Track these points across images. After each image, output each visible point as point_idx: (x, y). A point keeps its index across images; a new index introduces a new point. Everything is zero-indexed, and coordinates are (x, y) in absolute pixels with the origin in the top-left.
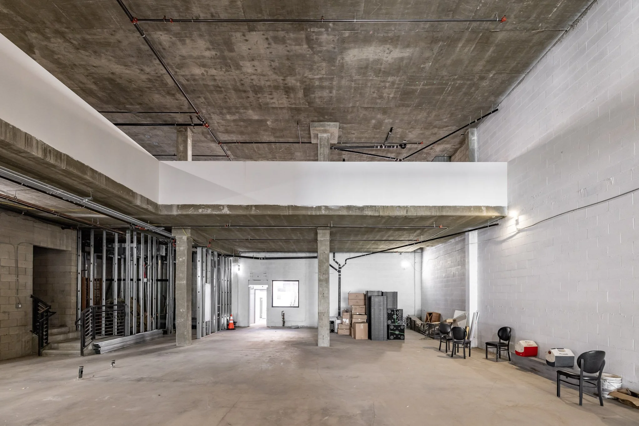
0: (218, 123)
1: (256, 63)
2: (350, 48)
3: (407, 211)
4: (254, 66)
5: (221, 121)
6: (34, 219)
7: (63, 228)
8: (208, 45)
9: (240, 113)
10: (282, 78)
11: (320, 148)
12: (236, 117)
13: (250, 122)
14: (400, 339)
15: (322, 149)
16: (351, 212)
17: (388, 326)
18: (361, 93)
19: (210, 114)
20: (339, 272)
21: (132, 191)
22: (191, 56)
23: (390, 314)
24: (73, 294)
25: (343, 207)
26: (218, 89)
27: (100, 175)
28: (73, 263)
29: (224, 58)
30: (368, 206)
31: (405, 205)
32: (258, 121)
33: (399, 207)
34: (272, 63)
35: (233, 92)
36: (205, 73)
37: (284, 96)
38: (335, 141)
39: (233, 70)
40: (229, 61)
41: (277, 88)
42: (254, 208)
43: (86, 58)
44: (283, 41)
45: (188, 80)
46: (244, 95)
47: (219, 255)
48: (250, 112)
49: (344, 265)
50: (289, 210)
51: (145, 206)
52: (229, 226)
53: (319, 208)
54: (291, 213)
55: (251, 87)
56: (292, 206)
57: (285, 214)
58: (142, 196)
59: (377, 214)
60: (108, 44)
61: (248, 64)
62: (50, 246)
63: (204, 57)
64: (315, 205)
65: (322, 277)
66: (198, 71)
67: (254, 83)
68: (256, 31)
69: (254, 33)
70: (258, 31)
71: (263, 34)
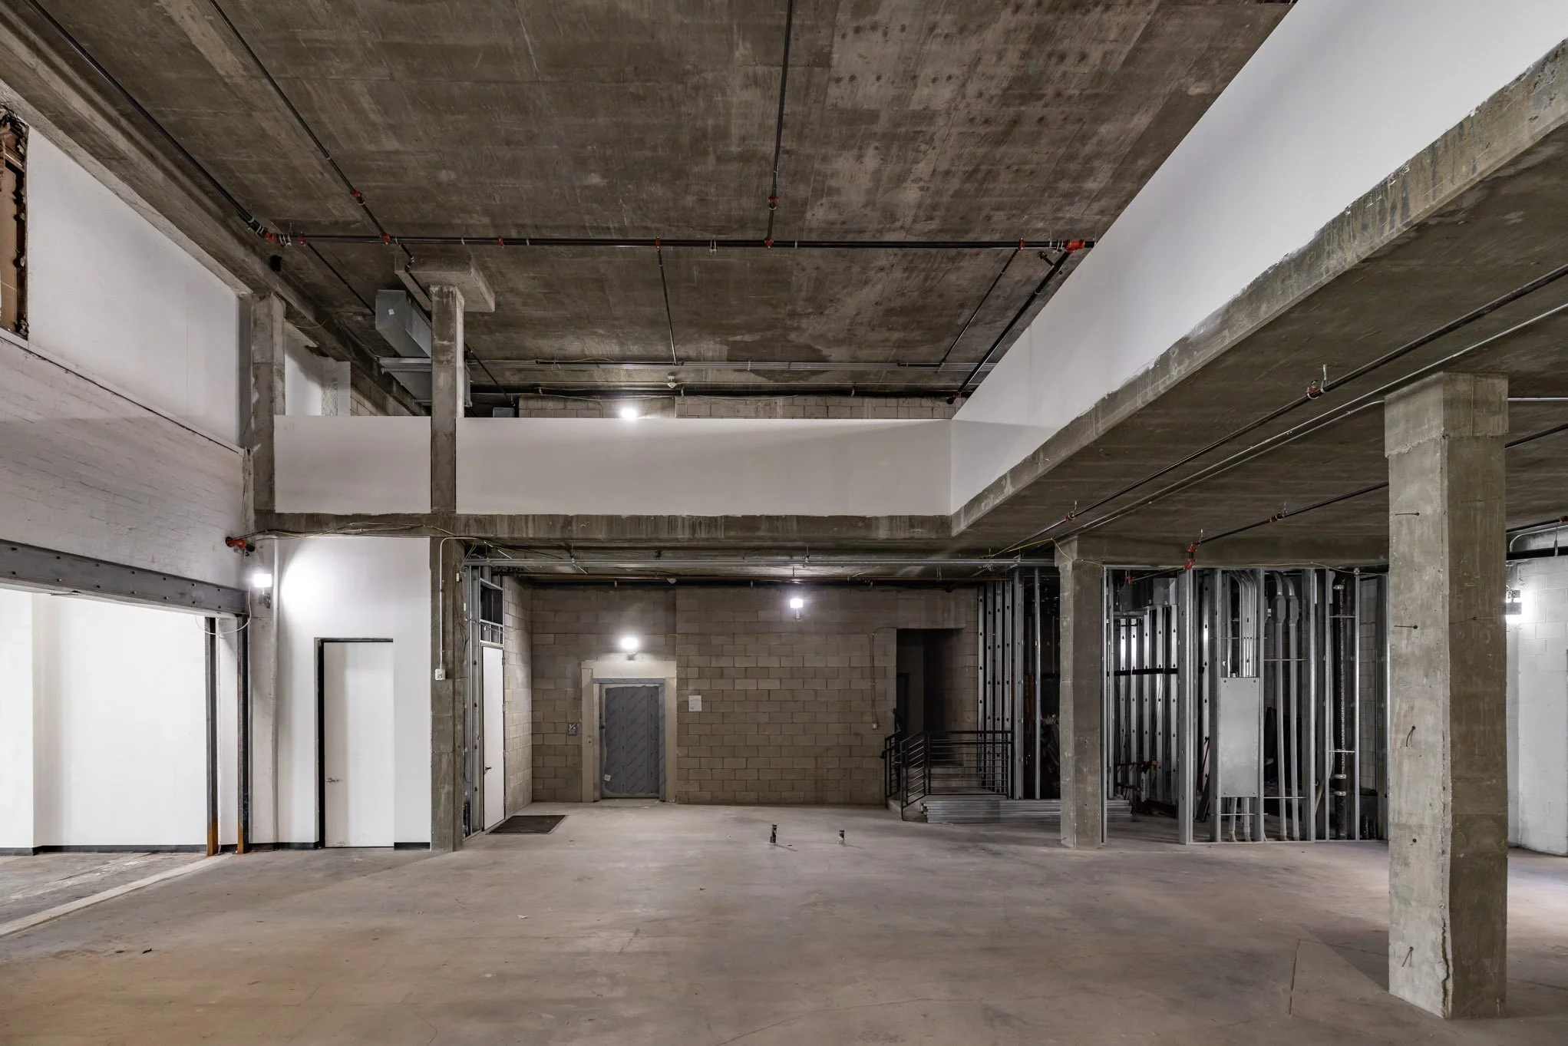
1: (927, 72)
4: (934, 80)
9: (1097, 155)
26: (980, 175)
29: (888, 138)
34: (938, 31)
36: (921, 184)
39: (932, 129)
40: (903, 129)
46: (1026, 128)
61: (923, 91)
63: (878, 172)
66: (911, 194)
67: (993, 92)
68: (830, 53)
69: (835, 56)
70: (831, 46)
71: (844, 36)
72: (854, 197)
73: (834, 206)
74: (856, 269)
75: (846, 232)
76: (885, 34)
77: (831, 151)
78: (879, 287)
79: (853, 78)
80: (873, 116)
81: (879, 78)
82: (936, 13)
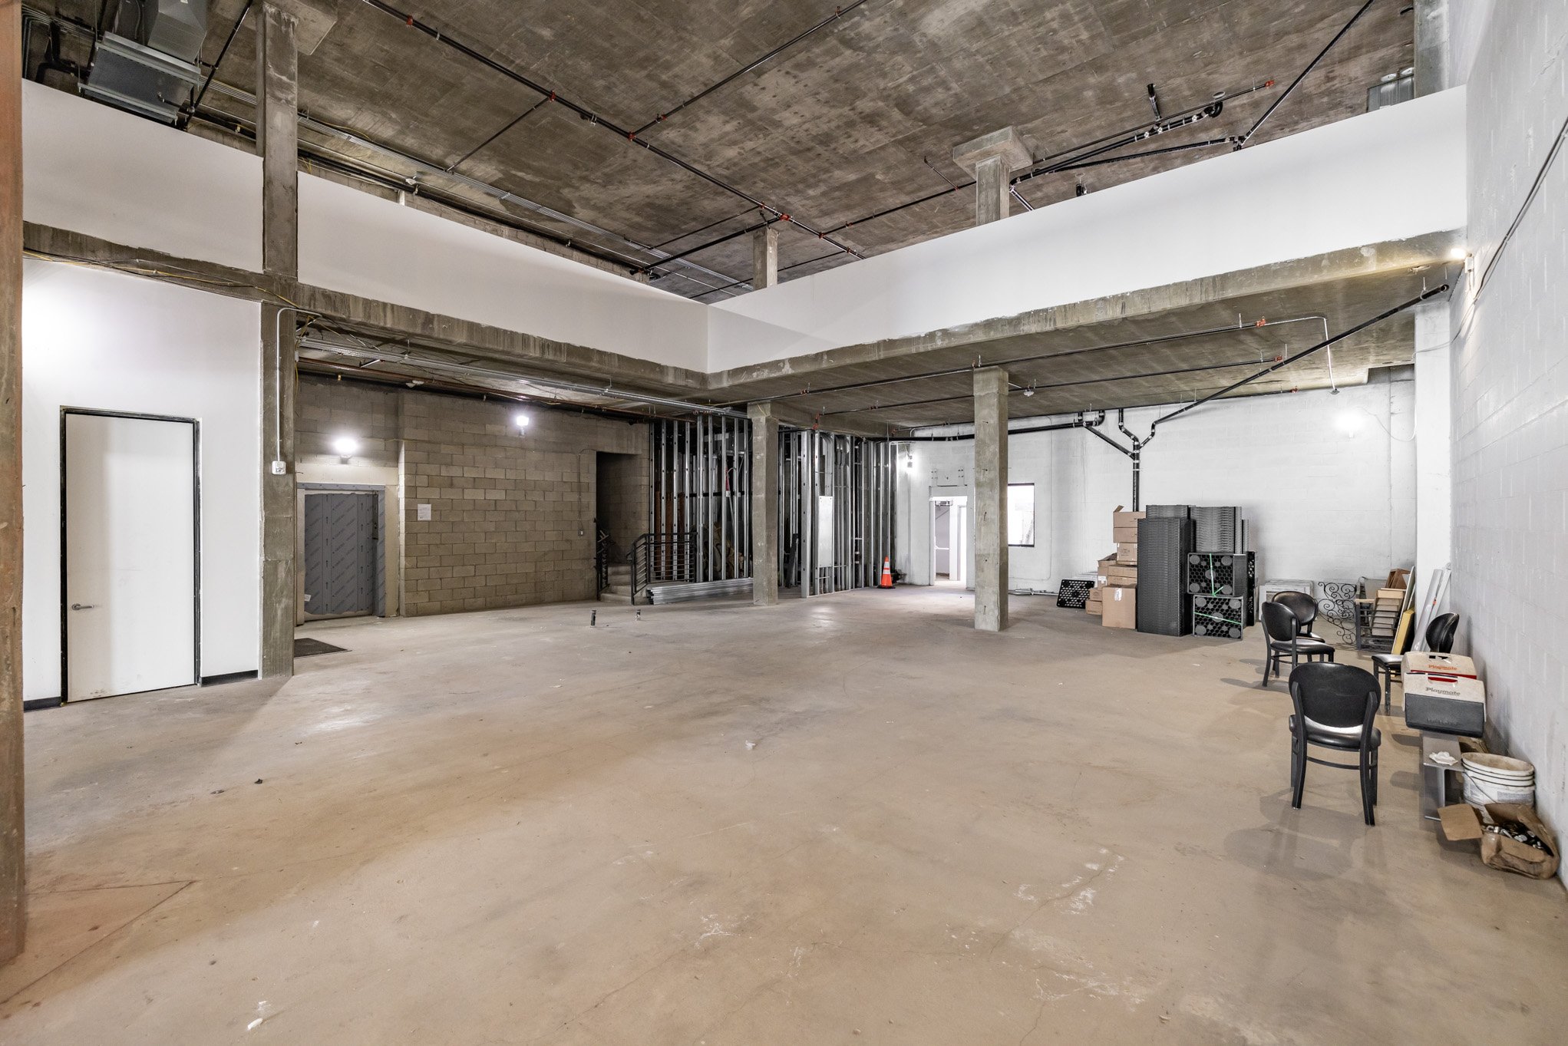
0: (803, 206)
1: (796, 108)
3: (1123, 307)
4: (796, 113)
5: (805, 202)
8: (723, 117)
9: (824, 181)
10: (846, 108)
12: (822, 187)
13: (848, 187)
14: (1226, 635)
16: (992, 333)
19: (783, 199)
20: (1135, 457)
21: (658, 365)
22: (712, 140)
25: (976, 325)
26: (771, 162)
27: (611, 355)
28: (645, 472)
29: (751, 123)
30: (1030, 312)
31: (1118, 291)
33: (1104, 299)
34: (817, 96)
35: (793, 157)
36: (742, 151)
37: (872, 130)
39: (773, 131)
40: (761, 123)
42: (825, 357)
45: (727, 169)
46: (810, 154)
47: (857, 441)
50: (879, 351)
53: (931, 336)
54: (882, 355)
55: (813, 141)
56: (885, 341)
57: (874, 359)
59: (1049, 327)
61: (786, 114)
62: (615, 451)
63: (727, 134)
64: (921, 330)
65: (982, 477)
66: (732, 153)
67: (813, 133)
68: (766, 72)
69: (766, 75)
70: (770, 70)
71: (779, 71)
72: (700, 137)
73: (686, 136)
74: (658, 172)
75: (677, 152)
76: (797, 82)
77: (716, 110)
78: (660, 188)
79: (764, 89)
80: (754, 109)
81: (774, 96)
82: (824, 89)
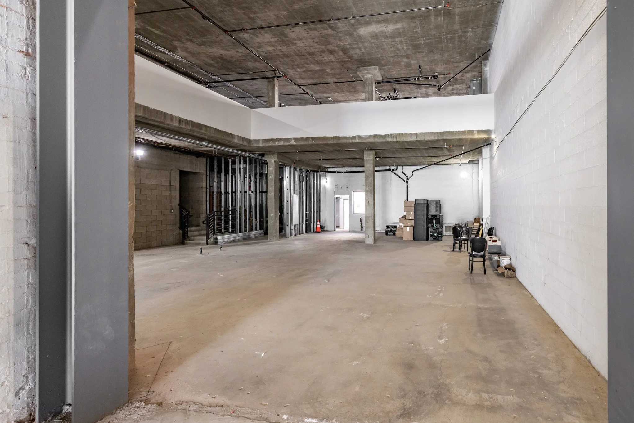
0: (294, 74)
1: (304, 41)
2: (359, 28)
3: (417, 137)
4: (303, 43)
5: (295, 72)
6: (179, 153)
7: (197, 157)
8: (272, 36)
9: (306, 67)
10: (324, 46)
11: (366, 86)
12: (304, 69)
13: (315, 71)
14: (438, 240)
15: (367, 88)
16: (376, 139)
17: (428, 229)
18: (382, 49)
19: (286, 69)
20: (407, 182)
21: (231, 134)
22: (263, 42)
23: (430, 219)
24: (204, 202)
25: (369, 135)
26: (286, 56)
27: (211, 128)
28: (204, 181)
29: (283, 40)
30: (389, 134)
31: (415, 132)
32: (319, 70)
33: (410, 134)
34: (314, 40)
35: (296, 57)
36: (275, 49)
37: (331, 55)
38: (380, 78)
39: (291, 46)
40: (287, 42)
41: (323, 52)
42: (310, 140)
43: (205, 49)
44: (315, 29)
45: (266, 53)
46: (304, 57)
47: (307, 171)
48: (312, 66)
49: (411, 177)
50: (334, 140)
51: (240, 142)
52: (298, 152)
53: (354, 137)
54: (335, 142)
55: (306, 53)
56: (336, 137)
57: (332, 143)
58: (238, 136)
59: (395, 140)
60: (216, 42)
61: (299, 42)
62: (189, 170)
63: (271, 42)
65: (367, 189)
66: (270, 49)
67: (307, 50)
68: (297, 27)
71: (302, 28)
72: (258, 40)
74: (232, 47)
75: (245, 42)
76: (307, 33)
77: (270, 33)
78: (229, 53)
79: (293, 32)
80: (287, 37)
81: (297, 35)
82: (317, 39)
